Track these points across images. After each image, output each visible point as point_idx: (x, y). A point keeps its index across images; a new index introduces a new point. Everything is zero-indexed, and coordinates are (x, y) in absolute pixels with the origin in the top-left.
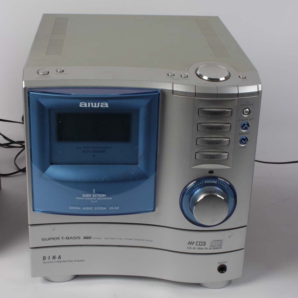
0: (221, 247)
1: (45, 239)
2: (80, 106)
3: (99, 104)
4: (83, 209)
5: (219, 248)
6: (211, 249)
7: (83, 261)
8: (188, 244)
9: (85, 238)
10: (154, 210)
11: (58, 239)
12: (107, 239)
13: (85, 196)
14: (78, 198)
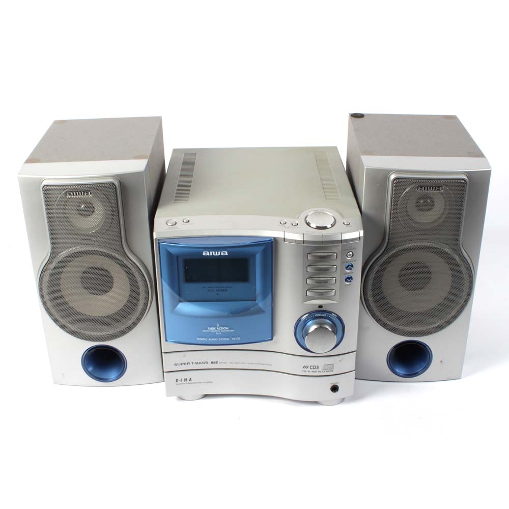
0: (333, 370)
1: (177, 364)
2: (204, 254)
3: (219, 252)
4: (209, 340)
5: (331, 371)
6: (324, 372)
7: (211, 382)
8: (303, 368)
9: (212, 363)
10: (272, 339)
11: (188, 364)
12: (232, 363)
13: (210, 329)
14: (205, 331)
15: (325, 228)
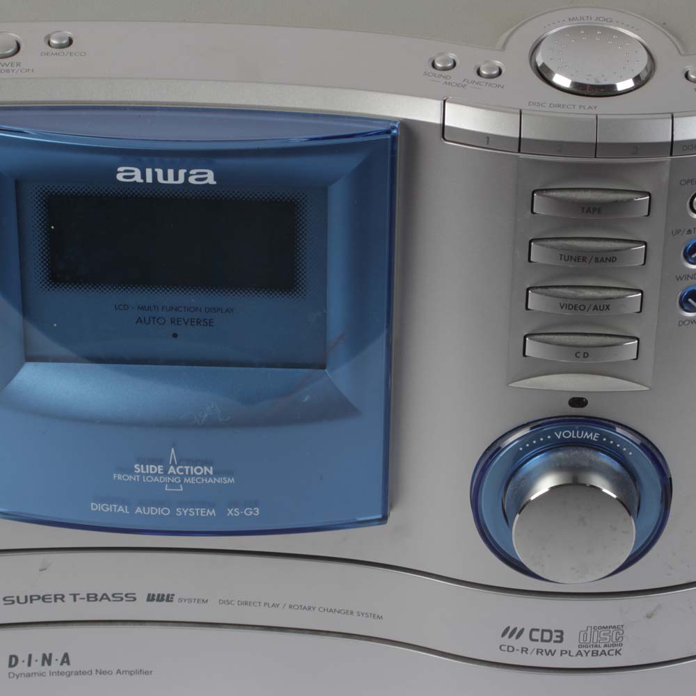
0: (618, 648)
1: (15, 599)
2: (120, 177)
3: (182, 172)
4: (137, 511)
5: (611, 653)
6: (584, 654)
7: (147, 673)
8: (503, 635)
9: (151, 598)
10: (384, 519)
11: (59, 601)
12: (229, 603)
13: (143, 472)
14: (120, 477)
15: (608, 91)
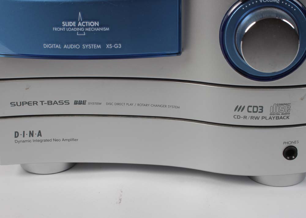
0: (288, 115)
1: (16, 103)
4: (65, 47)
5: (284, 118)
6: (272, 118)
7: (76, 140)
8: (235, 110)
11: (35, 104)
13: (66, 26)
14: (56, 29)
